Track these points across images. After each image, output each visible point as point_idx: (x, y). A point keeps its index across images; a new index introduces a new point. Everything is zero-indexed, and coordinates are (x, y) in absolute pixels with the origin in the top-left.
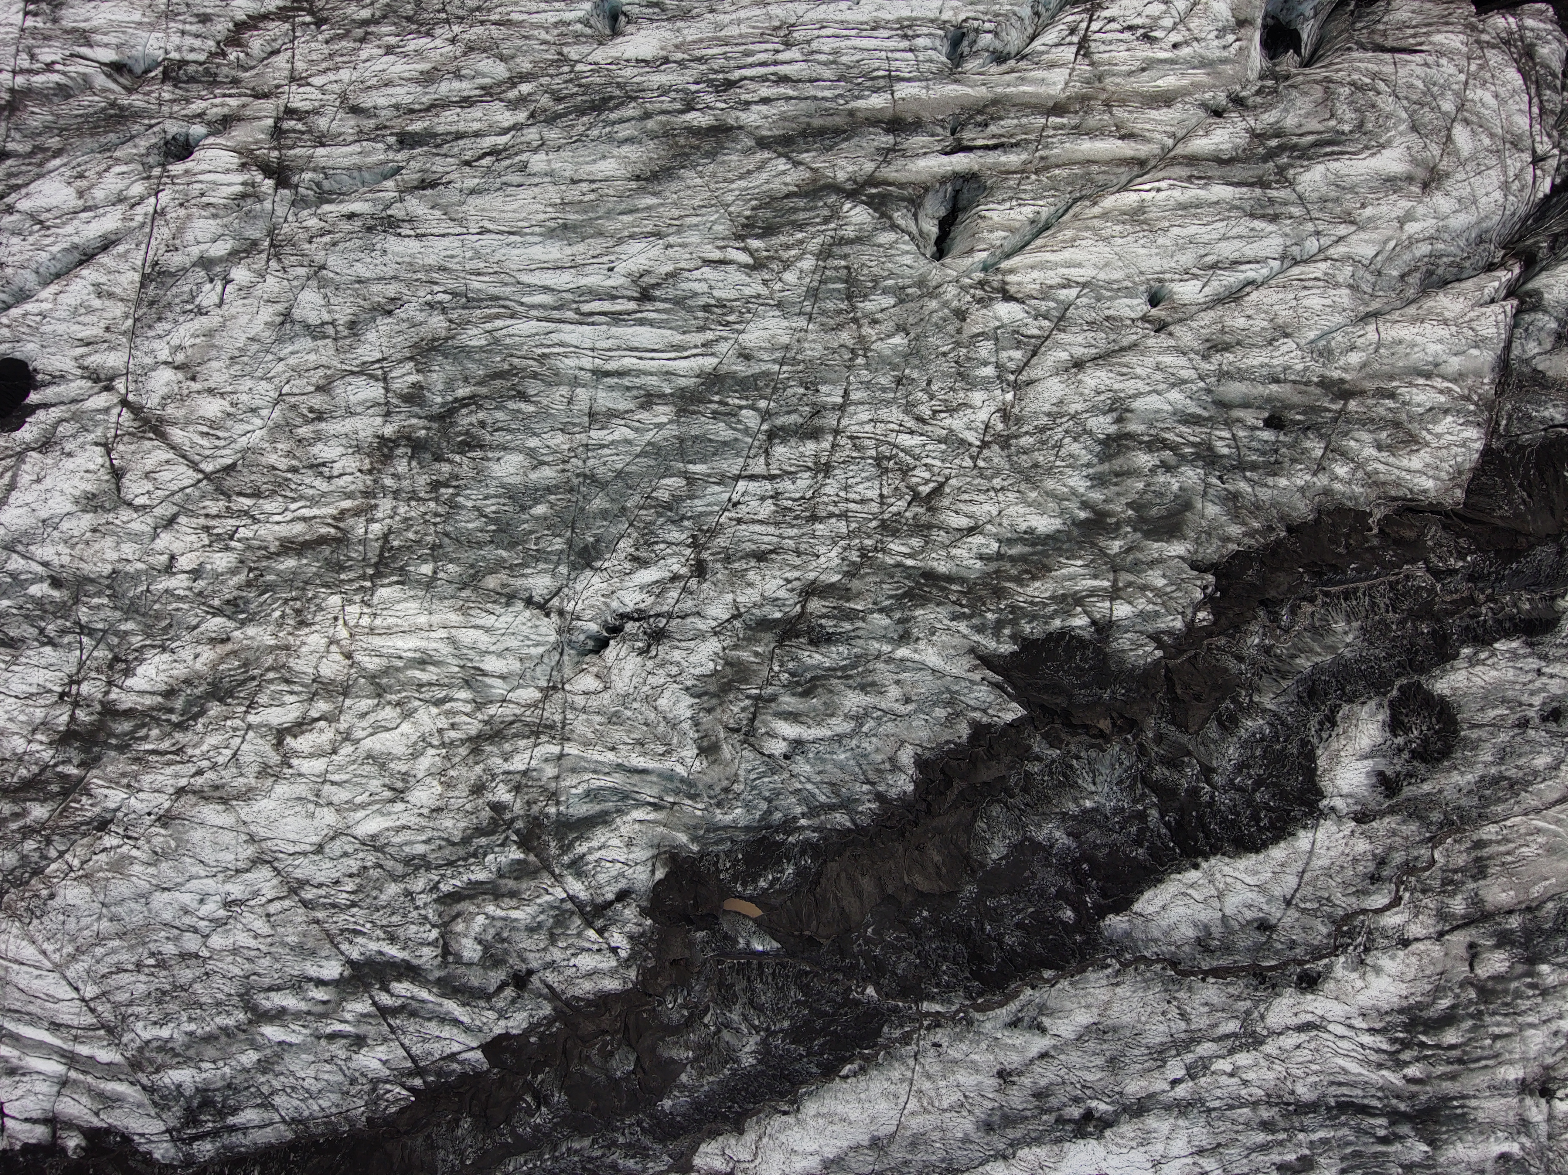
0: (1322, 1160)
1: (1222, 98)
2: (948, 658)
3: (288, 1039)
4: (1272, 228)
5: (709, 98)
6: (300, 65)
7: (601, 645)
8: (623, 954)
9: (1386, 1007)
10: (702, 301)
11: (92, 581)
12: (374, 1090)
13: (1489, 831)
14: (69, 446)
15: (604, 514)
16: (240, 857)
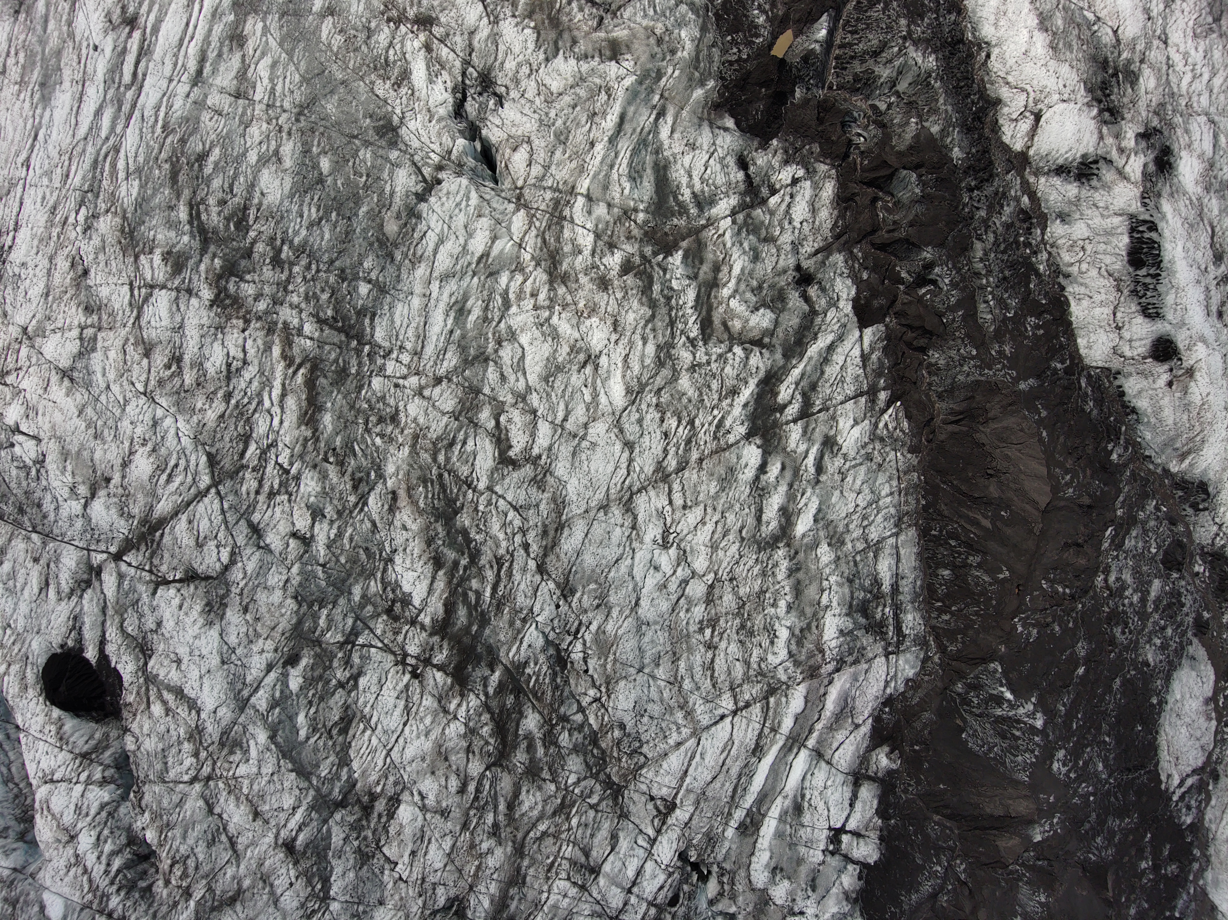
3: (814, 511)
8: (801, 173)
11: (301, 621)
12: (882, 439)
14: (151, 624)
16: (620, 521)
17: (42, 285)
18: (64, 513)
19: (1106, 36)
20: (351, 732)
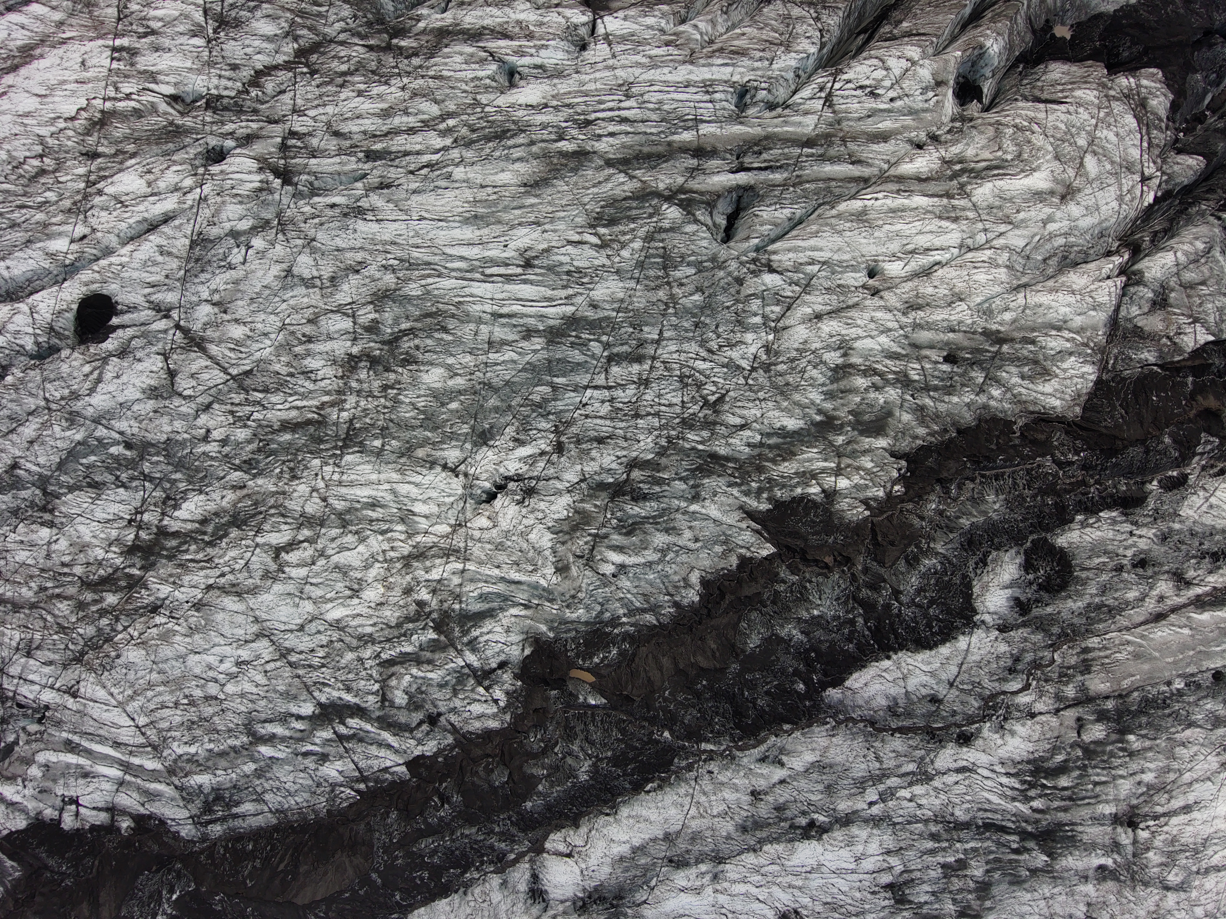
0: (972, 863)
1: (923, 136)
2: (725, 512)
3: (276, 755)
4: (954, 226)
5: (574, 132)
6: (299, 102)
7: (491, 497)
8: (502, 704)
9: (1018, 759)
10: (566, 268)
11: (153, 445)
12: (333, 791)
13: (1093, 642)
14: (139, 355)
15: (496, 409)
16: (249, 632)
17: (344, 246)
18: (200, 288)
19: (640, 896)
20: (89, 490)
